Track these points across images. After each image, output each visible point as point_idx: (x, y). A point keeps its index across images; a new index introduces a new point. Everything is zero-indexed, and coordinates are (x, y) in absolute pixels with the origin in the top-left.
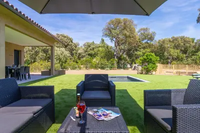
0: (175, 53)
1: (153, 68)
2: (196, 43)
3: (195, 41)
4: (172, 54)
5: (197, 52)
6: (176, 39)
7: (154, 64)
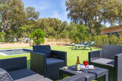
0: (51, 29)
1: (42, 41)
2: (62, 24)
3: (62, 23)
4: (49, 30)
5: (63, 30)
6: (51, 20)
7: (43, 38)
